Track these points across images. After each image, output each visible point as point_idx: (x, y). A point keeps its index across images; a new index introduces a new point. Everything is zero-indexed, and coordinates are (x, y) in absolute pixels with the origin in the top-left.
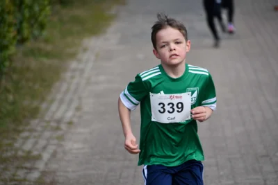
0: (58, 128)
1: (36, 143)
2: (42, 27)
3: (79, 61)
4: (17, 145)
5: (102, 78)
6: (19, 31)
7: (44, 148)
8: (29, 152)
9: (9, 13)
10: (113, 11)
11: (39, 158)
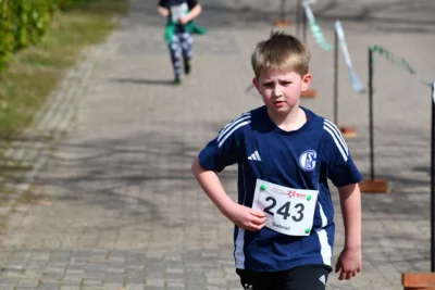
0: (50, 139)
1: (27, 153)
2: (41, 33)
3: (77, 69)
4: (7, 154)
5: (99, 88)
6: (17, 38)
7: (35, 160)
8: (20, 161)
9: (6, 19)
10: (115, 19)
11: (30, 168)
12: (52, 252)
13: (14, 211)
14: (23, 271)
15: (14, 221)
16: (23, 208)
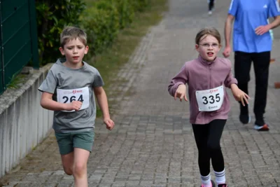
0: (137, 68)
1: (127, 75)
2: (131, 22)
3: (147, 37)
4: (119, 75)
5: (157, 45)
6: (121, 24)
7: (131, 77)
8: (124, 79)
9: (117, 15)
10: (162, 14)
11: (128, 81)
12: (141, 116)
13: (123, 100)
14: (129, 125)
15: (123, 104)
16: (127, 98)
